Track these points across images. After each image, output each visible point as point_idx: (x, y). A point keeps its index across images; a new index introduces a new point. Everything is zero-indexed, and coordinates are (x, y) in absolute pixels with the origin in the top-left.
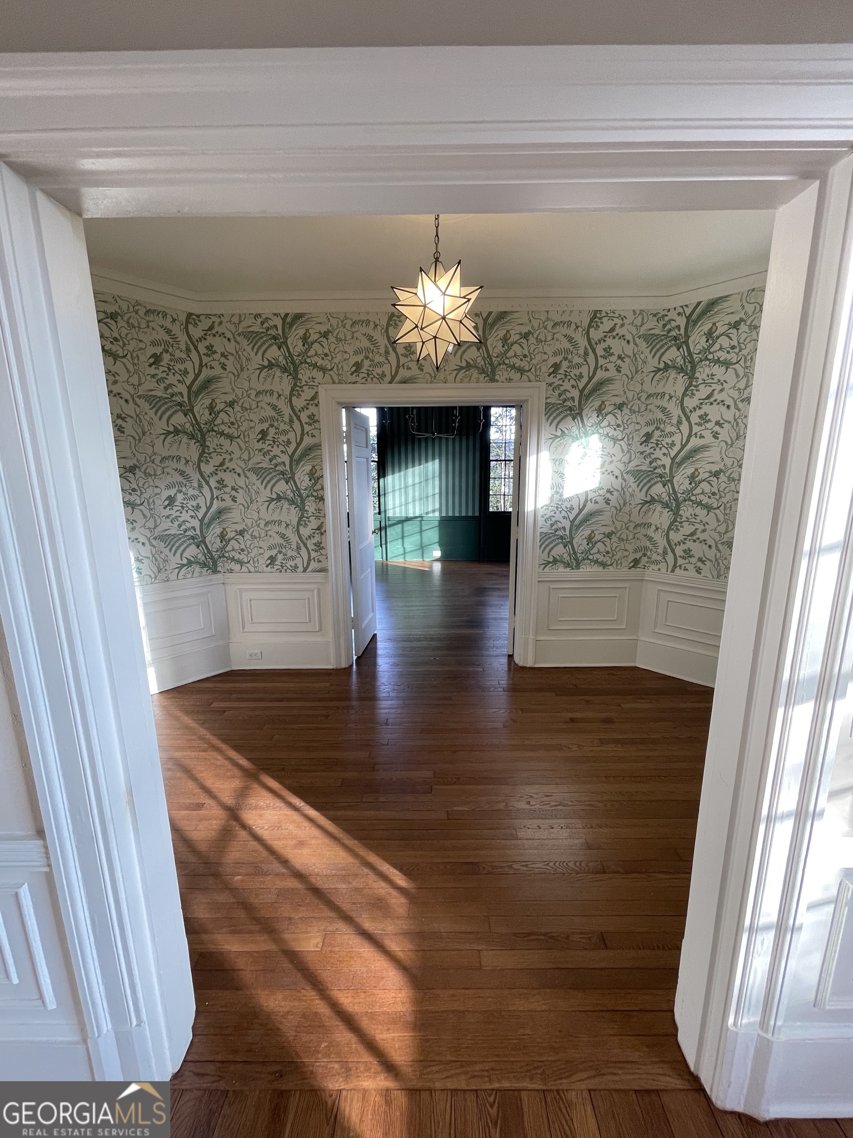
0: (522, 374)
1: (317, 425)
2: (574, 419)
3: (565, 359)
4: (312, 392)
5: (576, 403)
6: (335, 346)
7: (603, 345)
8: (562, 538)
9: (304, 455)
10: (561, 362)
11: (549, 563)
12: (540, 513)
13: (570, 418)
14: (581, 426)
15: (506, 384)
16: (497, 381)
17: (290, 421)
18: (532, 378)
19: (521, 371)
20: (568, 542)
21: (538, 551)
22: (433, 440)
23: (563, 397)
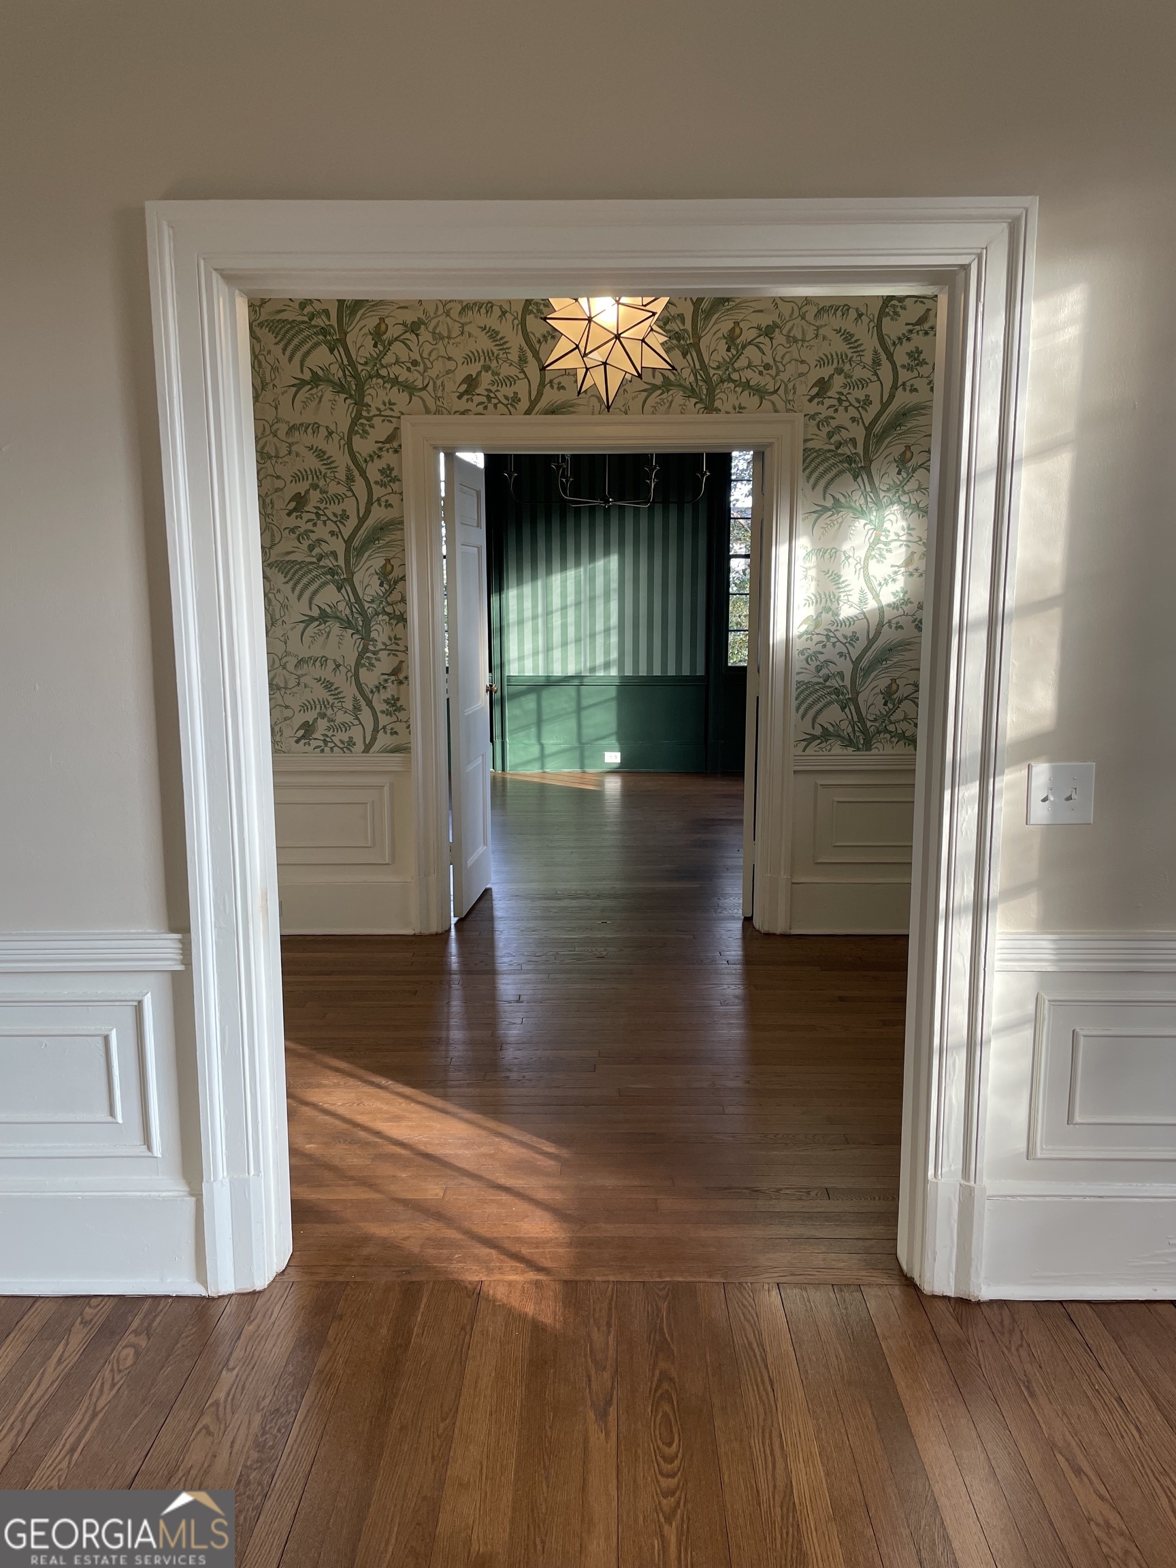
0: (761, 399)
1: (395, 486)
2: (855, 478)
3: (839, 371)
4: (387, 429)
5: (860, 450)
6: (431, 347)
7: (908, 347)
8: (837, 692)
9: (371, 539)
10: (831, 376)
11: (814, 738)
12: (798, 645)
13: (848, 476)
14: (868, 489)
15: (735, 416)
16: (718, 410)
17: (348, 478)
18: (780, 405)
19: (760, 392)
20: (849, 700)
21: (794, 717)
22: (607, 512)
23: (836, 438)
